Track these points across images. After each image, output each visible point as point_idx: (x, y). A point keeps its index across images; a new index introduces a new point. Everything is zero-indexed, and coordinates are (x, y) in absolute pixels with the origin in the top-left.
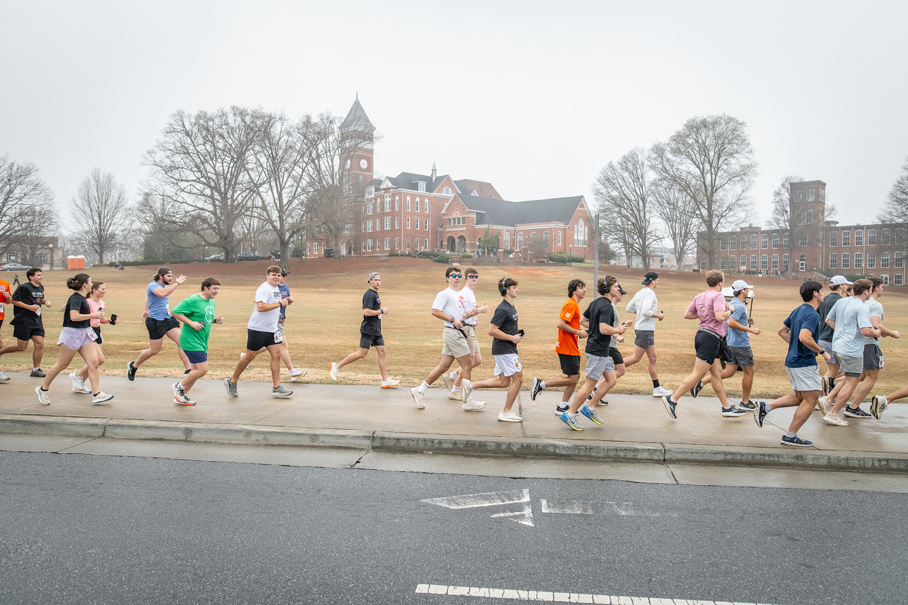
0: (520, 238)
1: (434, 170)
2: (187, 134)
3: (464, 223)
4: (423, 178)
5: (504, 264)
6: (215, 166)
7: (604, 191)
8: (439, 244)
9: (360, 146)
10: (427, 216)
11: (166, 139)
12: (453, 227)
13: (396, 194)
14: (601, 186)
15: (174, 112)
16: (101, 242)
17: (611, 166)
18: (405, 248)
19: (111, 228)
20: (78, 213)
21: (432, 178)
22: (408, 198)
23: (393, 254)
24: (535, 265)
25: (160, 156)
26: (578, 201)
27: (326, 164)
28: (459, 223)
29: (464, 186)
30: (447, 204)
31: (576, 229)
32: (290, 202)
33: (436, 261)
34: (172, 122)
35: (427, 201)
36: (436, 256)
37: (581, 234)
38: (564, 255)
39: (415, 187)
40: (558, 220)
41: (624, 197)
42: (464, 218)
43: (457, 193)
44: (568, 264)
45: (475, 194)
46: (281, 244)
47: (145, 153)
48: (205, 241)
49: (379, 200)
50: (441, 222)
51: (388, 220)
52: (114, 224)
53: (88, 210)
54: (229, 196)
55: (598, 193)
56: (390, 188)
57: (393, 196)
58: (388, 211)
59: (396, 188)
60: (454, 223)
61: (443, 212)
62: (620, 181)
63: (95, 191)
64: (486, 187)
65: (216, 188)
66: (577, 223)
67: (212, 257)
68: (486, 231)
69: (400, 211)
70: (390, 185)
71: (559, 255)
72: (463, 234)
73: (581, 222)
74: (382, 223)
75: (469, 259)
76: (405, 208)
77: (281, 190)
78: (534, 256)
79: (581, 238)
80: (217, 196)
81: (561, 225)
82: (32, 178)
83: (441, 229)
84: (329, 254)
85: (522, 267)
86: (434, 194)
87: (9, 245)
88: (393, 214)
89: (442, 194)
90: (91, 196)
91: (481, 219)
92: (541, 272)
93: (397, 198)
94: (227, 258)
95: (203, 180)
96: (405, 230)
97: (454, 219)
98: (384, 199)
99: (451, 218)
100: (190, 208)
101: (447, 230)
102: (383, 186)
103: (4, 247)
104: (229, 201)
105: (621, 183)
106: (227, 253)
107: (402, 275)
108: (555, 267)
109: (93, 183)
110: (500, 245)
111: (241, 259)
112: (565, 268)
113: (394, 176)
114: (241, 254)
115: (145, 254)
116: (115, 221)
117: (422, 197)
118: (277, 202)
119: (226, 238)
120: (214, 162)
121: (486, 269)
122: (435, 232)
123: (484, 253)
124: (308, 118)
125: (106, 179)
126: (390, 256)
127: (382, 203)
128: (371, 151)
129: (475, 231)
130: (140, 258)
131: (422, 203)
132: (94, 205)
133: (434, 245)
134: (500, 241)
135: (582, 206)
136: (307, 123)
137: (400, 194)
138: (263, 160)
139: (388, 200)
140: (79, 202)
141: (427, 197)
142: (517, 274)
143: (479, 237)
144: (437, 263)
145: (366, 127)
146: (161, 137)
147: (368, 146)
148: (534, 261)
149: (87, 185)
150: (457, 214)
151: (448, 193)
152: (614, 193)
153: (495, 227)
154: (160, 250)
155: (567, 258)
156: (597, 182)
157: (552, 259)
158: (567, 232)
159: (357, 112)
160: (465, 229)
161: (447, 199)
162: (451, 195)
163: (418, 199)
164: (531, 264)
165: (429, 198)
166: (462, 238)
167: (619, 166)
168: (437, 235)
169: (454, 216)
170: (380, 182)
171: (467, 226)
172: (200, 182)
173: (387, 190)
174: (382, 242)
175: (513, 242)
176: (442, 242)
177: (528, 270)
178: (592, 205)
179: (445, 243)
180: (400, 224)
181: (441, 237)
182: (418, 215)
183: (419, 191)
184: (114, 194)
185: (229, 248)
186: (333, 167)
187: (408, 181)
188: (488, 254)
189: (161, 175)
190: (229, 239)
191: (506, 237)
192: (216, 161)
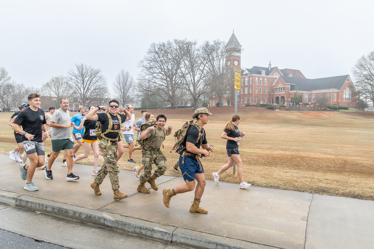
0: (313, 97)
1: (270, 65)
2: (157, 53)
3: (284, 90)
4: (264, 69)
5: (302, 110)
6: (168, 66)
7: (359, 71)
8: (272, 100)
9: (232, 54)
10: (266, 87)
11: (149, 56)
12: (279, 92)
13: (251, 77)
14: (357, 69)
15: (151, 44)
16: (124, 100)
17: (363, 58)
18: (254, 102)
19: (128, 94)
20: (116, 88)
21: (269, 68)
22: (257, 79)
23: (248, 105)
24: (319, 110)
25: (146, 63)
26: (346, 77)
27: (217, 63)
28: (281, 90)
29: (285, 72)
30: (276, 81)
31: (344, 92)
32: (198, 81)
33: (267, 108)
34: (150, 48)
35: (266, 79)
36: (268, 106)
37: (347, 94)
38: (336, 106)
39: (260, 73)
40: (335, 87)
41: (370, 74)
42: (284, 88)
43: (281, 76)
44: (338, 110)
45: (291, 75)
46: (194, 100)
47: (139, 62)
48: (163, 99)
49: (242, 80)
50: (273, 90)
51: (246, 89)
52: (129, 92)
53: (119, 87)
54: (174, 80)
55: (355, 73)
56: (248, 74)
57: (249, 77)
58: (247, 85)
59: (251, 74)
60: (279, 90)
61: (274, 85)
62: (368, 65)
63: (122, 79)
64: (297, 72)
65: (169, 76)
66: (345, 89)
67: (168, 106)
68: (295, 94)
69: (252, 85)
70: (248, 72)
71: (333, 105)
72: (283, 95)
73: (348, 89)
74: (244, 90)
75: (284, 108)
76: (255, 83)
77: (195, 76)
78: (320, 106)
79: (347, 96)
80: (168, 79)
81: (336, 90)
82: (99, 74)
83: (272, 93)
84: (218, 105)
85: (311, 112)
86: (269, 76)
87: (91, 101)
88: (249, 86)
89: (274, 76)
90: (120, 81)
91: (292, 88)
92: (321, 114)
93: (251, 78)
94: (172, 107)
95: (163, 72)
96: (255, 94)
97: (279, 88)
98: (245, 79)
99: (278, 87)
100: (157, 85)
101: (276, 93)
102: (244, 73)
103: (89, 102)
104: (173, 82)
105: (369, 67)
106: (172, 104)
107: (248, 115)
108: (330, 112)
109: (121, 76)
110: (303, 101)
111: (179, 107)
112: (336, 112)
113: (250, 68)
114: (180, 105)
115: (142, 105)
116: (129, 91)
117: (263, 78)
118: (193, 81)
119: (172, 98)
120: (168, 65)
121: (292, 113)
122: (270, 95)
123: (293, 105)
124: (208, 42)
125: (126, 74)
126: (246, 106)
127: (244, 81)
128: (239, 57)
129: (289, 94)
130: (140, 107)
131: (263, 81)
132: (122, 85)
133: (269, 101)
134: (303, 99)
135: (348, 80)
136: (207, 45)
137: (252, 77)
138: (187, 62)
139: (247, 79)
140: (116, 84)
141: (266, 78)
142: (308, 115)
143: (291, 97)
144: (268, 110)
145: (235, 45)
146: (146, 55)
147: (237, 54)
148: (319, 108)
149: (119, 77)
150: (280, 86)
151: (276, 76)
152: (366, 73)
153: (300, 92)
154: (147, 103)
155: (338, 107)
156: (355, 67)
157: (329, 108)
158: (339, 94)
159: (233, 38)
160: (284, 93)
161: (276, 79)
162: (278, 76)
163: (261, 79)
164: (318, 110)
165: (267, 78)
166: (283, 97)
167: (368, 58)
168: (270, 96)
169: (279, 86)
170: (243, 71)
171: (285, 92)
172: (162, 74)
173: (246, 75)
174: (244, 100)
175: (310, 100)
176: (273, 99)
177: (315, 113)
178: (354, 79)
179: (275, 100)
180: (252, 91)
181: (273, 97)
182: (261, 86)
183: (262, 75)
184: (129, 80)
185: (173, 103)
186: (220, 65)
187: (257, 70)
188: (296, 105)
189: (146, 71)
190: (173, 98)
191: (306, 97)
192: (168, 64)
